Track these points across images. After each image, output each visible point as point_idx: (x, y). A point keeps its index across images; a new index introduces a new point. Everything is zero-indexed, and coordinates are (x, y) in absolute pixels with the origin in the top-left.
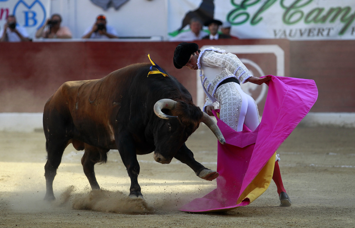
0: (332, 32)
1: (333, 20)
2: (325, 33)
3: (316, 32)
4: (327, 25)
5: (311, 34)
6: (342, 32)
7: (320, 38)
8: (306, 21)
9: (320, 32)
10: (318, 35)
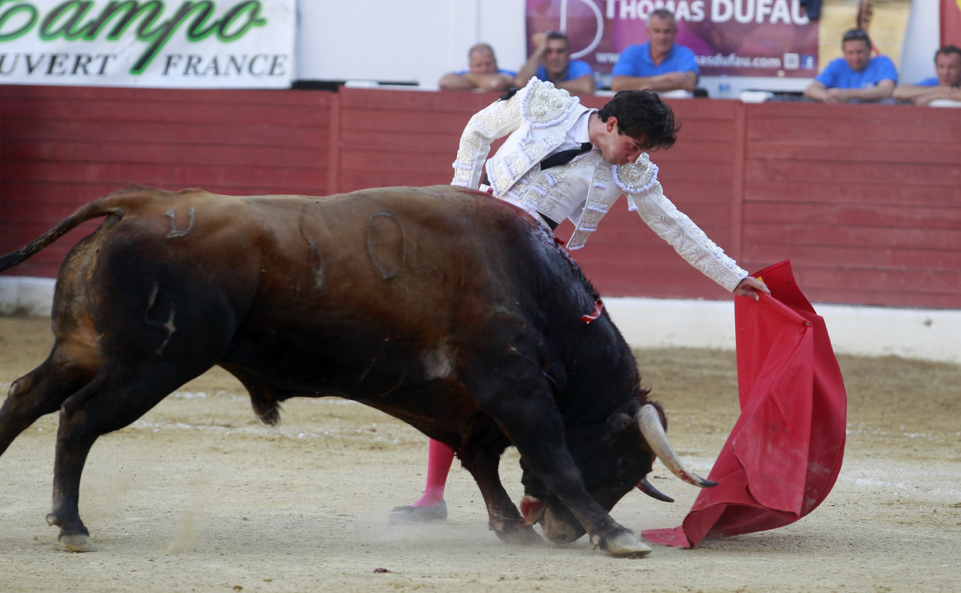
0: (111, 66)
1: (115, 33)
2: (94, 67)
3: (69, 64)
4: (100, 45)
5: (56, 69)
6: (139, 66)
7: (79, 80)
8: (44, 33)
9: (79, 63)
10: (74, 72)
